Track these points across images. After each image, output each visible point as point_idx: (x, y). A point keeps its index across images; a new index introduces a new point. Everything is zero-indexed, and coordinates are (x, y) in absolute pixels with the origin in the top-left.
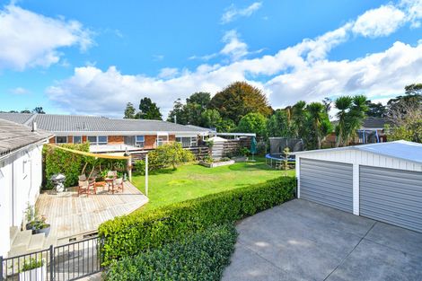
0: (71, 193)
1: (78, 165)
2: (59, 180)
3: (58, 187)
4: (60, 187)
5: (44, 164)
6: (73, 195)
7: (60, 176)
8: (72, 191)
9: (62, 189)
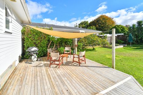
0: (43, 63)
1: (46, 42)
2: (33, 51)
3: (33, 57)
4: (34, 58)
5: (23, 40)
6: (45, 65)
7: (34, 49)
8: (43, 61)
9: (36, 59)
